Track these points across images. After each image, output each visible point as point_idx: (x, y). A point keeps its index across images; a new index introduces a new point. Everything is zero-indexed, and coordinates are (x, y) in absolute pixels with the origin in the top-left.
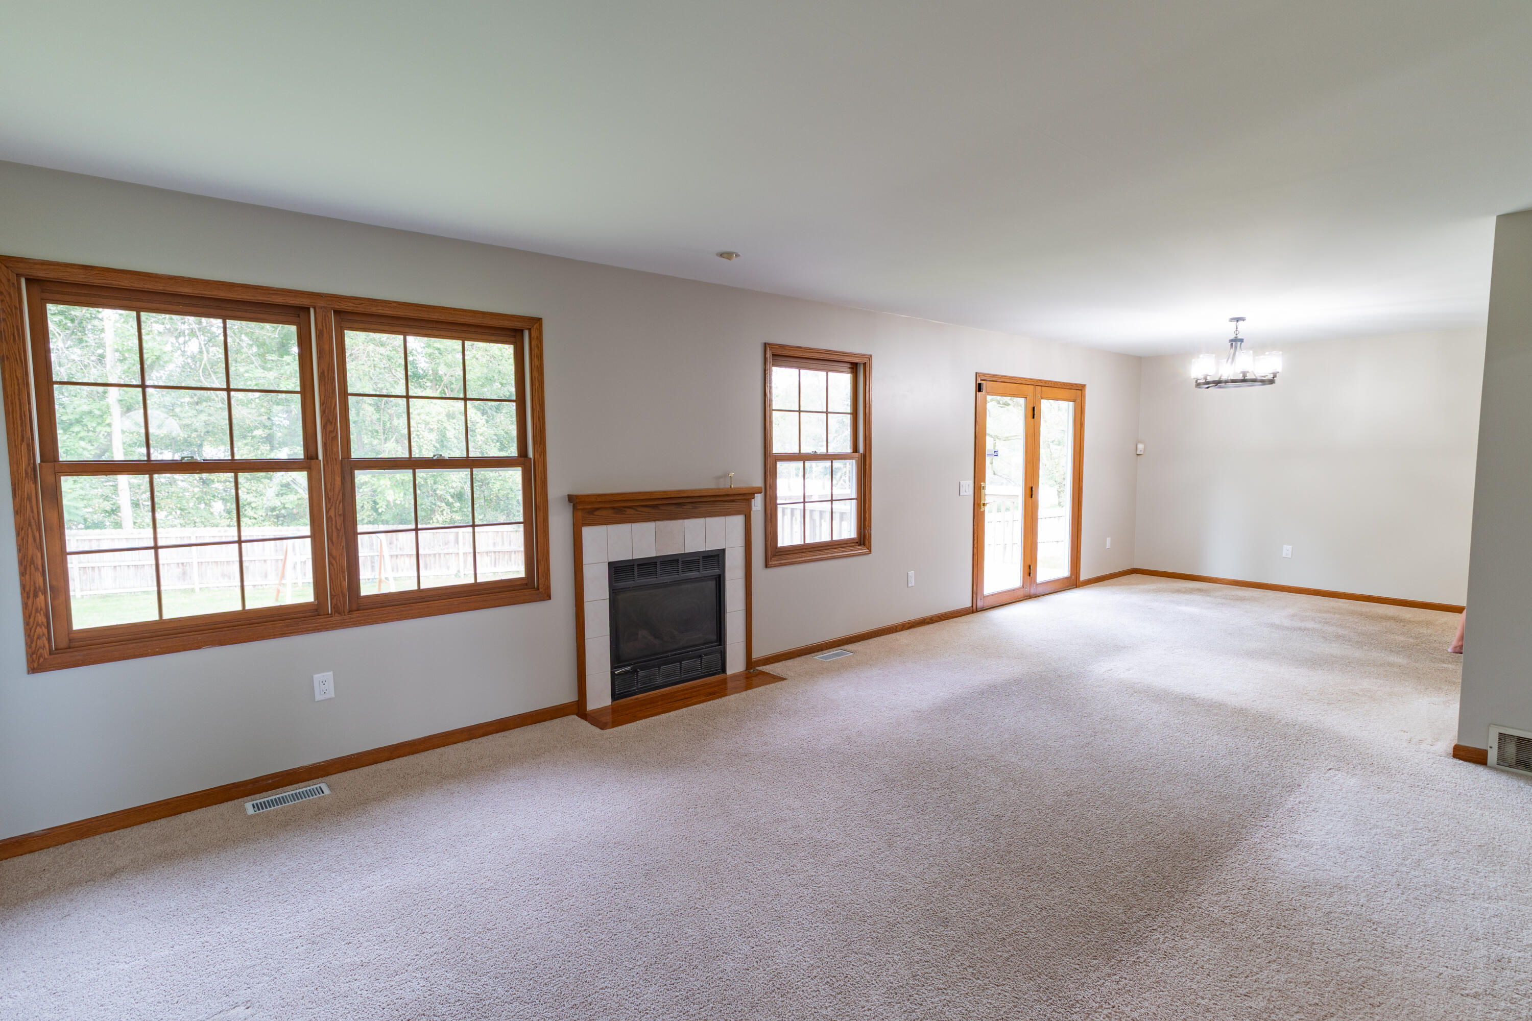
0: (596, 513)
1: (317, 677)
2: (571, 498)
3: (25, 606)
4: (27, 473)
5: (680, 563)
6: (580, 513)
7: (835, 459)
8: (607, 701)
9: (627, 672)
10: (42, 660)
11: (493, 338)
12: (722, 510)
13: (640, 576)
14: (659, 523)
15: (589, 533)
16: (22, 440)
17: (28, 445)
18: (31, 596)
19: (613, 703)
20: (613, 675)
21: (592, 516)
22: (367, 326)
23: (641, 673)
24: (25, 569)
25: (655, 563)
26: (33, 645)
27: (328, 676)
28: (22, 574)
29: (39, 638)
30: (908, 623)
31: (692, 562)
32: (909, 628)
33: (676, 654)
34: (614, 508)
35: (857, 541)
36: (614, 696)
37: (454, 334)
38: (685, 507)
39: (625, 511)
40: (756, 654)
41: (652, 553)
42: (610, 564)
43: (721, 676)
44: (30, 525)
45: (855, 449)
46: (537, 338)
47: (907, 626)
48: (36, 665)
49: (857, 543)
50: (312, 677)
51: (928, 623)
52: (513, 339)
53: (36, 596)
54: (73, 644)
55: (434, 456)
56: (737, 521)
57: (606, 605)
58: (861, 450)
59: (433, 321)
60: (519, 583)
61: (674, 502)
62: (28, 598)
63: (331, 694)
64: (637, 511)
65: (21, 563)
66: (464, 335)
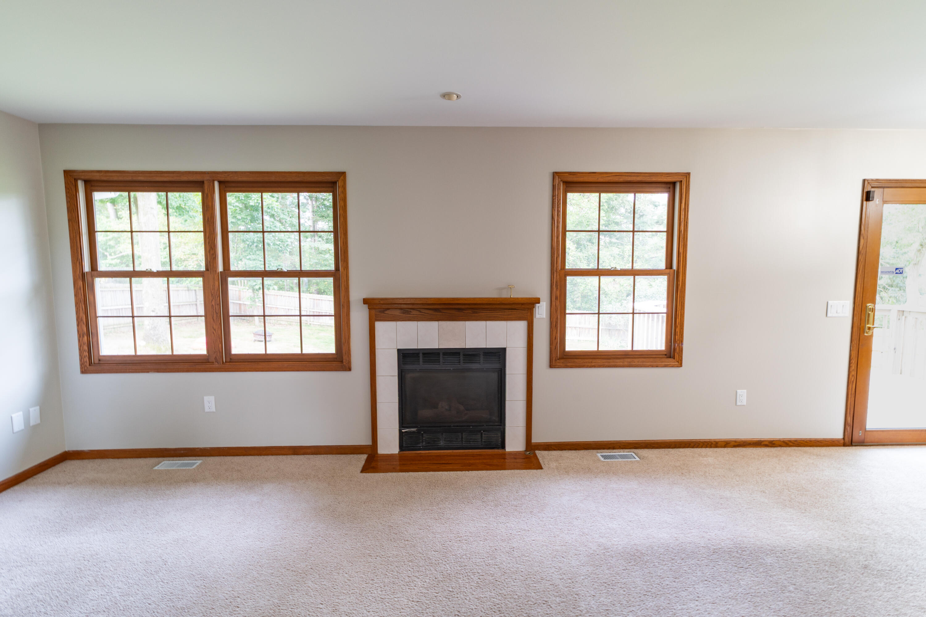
0: (386, 312)
1: (206, 398)
2: (366, 301)
3: (79, 341)
4: (79, 277)
5: (461, 355)
6: (373, 312)
7: (638, 275)
8: (395, 449)
9: (414, 432)
10: (86, 368)
11: (318, 189)
12: (503, 316)
13: (424, 362)
14: (441, 323)
15: (380, 326)
16: (77, 261)
17: (79, 263)
18: (81, 336)
19: (400, 453)
20: (401, 433)
21: (383, 314)
22: (239, 189)
23: (426, 436)
24: (79, 323)
25: (439, 354)
26: (82, 360)
27: (212, 398)
28: (78, 325)
29: (85, 357)
30: (735, 442)
31: (474, 355)
32: (735, 446)
33: (457, 426)
34: (401, 309)
35: (665, 353)
36: (401, 447)
37: (292, 189)
38: (464, 311)
39: (410, 312)
40: (535, 439)
41: (435, 345)
42: (399, 351)
43: (500, 451)
44: (80, 301)
45: (669, 265)
46: (342, 186)
47: (733, 443)
48: (83, 370)
49: (666, 355)
50: (203, 398)
51: (766, 446)
52: (331, 189)
53: (83, 337)
54: (100, 362)
55: (278, 269)
56: (521, 326)
57: (395, 381)
58: (675, 267)
59: (272, 182)
60: (331, 357)
61: (454, 307)
62: (80, 337)
63: (214, 410)
64: (421, 312)
65: (77, 320)
66: (298, 189)
